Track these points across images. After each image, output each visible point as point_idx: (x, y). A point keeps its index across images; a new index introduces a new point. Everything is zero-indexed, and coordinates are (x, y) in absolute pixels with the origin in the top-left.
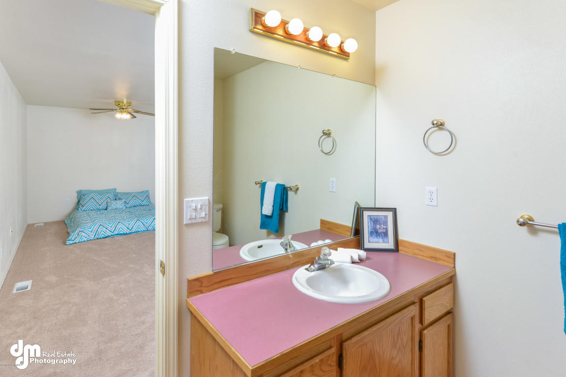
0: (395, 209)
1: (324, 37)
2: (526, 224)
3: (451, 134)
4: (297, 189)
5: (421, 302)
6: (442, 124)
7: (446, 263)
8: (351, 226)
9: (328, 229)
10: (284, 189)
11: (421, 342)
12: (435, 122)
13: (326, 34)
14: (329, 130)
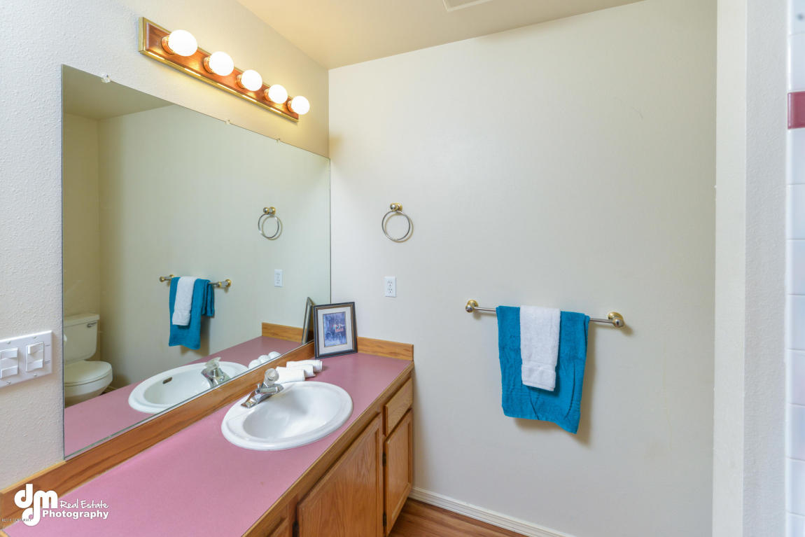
0: (353, 303)
1: (264, 88)
2: (473, 309)
3: (408, 219)
4: (229, 285)
5: (384, 409)
6: (400, 209)
7: (404, 358)
8: (302, 327)
9: (272, 336)
10: (208, 286)
11: (384, 455)
12: (393, 206)
13: (267, 83)
14: (272, 208)
